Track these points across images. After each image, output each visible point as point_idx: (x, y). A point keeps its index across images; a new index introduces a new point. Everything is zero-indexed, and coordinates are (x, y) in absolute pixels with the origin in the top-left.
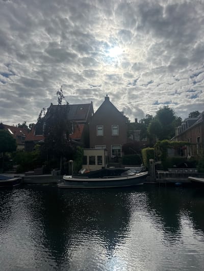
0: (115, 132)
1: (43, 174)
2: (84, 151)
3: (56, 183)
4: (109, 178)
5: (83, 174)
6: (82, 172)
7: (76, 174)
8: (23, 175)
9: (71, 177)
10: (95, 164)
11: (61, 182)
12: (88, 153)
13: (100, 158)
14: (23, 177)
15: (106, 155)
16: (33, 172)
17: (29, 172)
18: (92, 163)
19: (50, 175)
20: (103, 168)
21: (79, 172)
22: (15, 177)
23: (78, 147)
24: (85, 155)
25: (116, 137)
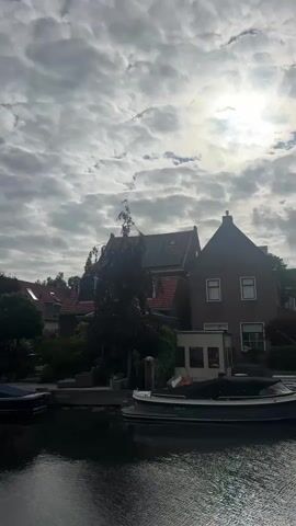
0: (249, 293)
1: (95, 386)
2: (178, 336)
3: (119, 407)
4: (231, 399)
5: (176, 388)
6: (174, 383)
7: (161, 387)
8: (53, 387)
9: (148, 393)
10: (203, 366)
11: (127, 405)
12: (187, 341)
13: (213, 352)
14: (53, 392)
15: (228, 345)
16: (73, 380)
17: (66, 381)
18: (196, 362)
19: (107, 388)
20: (221, 375)
21: (168, 382)
22: (39, 390)
23: (165, 327)
24: (180, 344)
25: (250, 302)
